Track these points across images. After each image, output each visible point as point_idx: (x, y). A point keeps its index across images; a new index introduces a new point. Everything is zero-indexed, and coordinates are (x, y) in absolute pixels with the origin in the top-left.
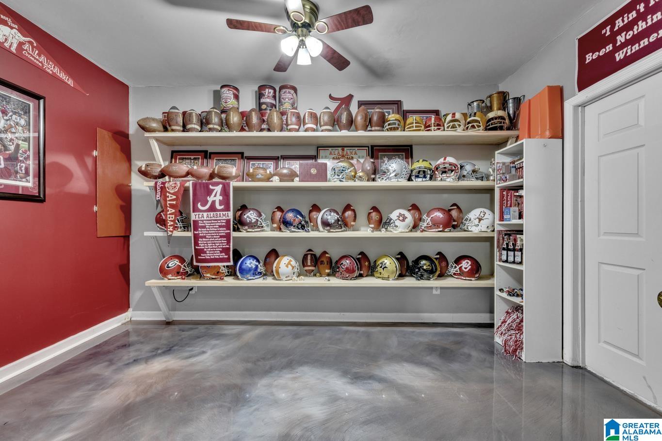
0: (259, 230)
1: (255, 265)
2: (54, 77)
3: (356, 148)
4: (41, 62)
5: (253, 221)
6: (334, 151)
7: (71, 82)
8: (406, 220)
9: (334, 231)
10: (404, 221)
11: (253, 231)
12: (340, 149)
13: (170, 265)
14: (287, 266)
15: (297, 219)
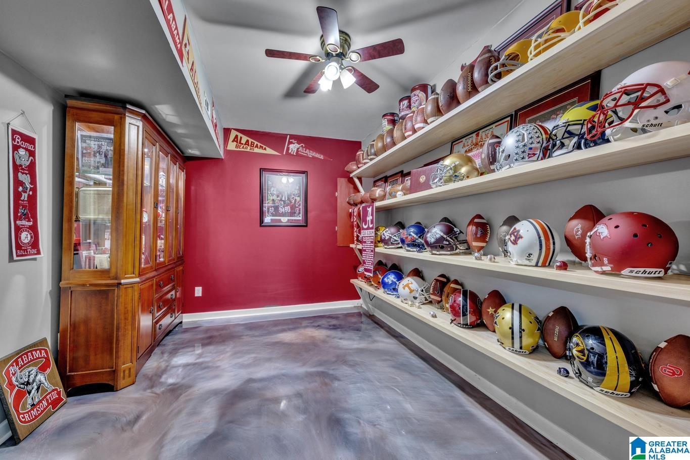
0: (393, 247)
1: (392, 281)
2: (314, 158)
3: (493, 126)
4: (306, 154)
5: (386, 238)
6: (467, 140)
7: (322, 157)
8: (520, 241)
9: (438, 253)
10: (517, 244)
11: (388, 247)
12: (474, 135)
13: (360, 270)
14: (404, 288)
15: (409, 237)
